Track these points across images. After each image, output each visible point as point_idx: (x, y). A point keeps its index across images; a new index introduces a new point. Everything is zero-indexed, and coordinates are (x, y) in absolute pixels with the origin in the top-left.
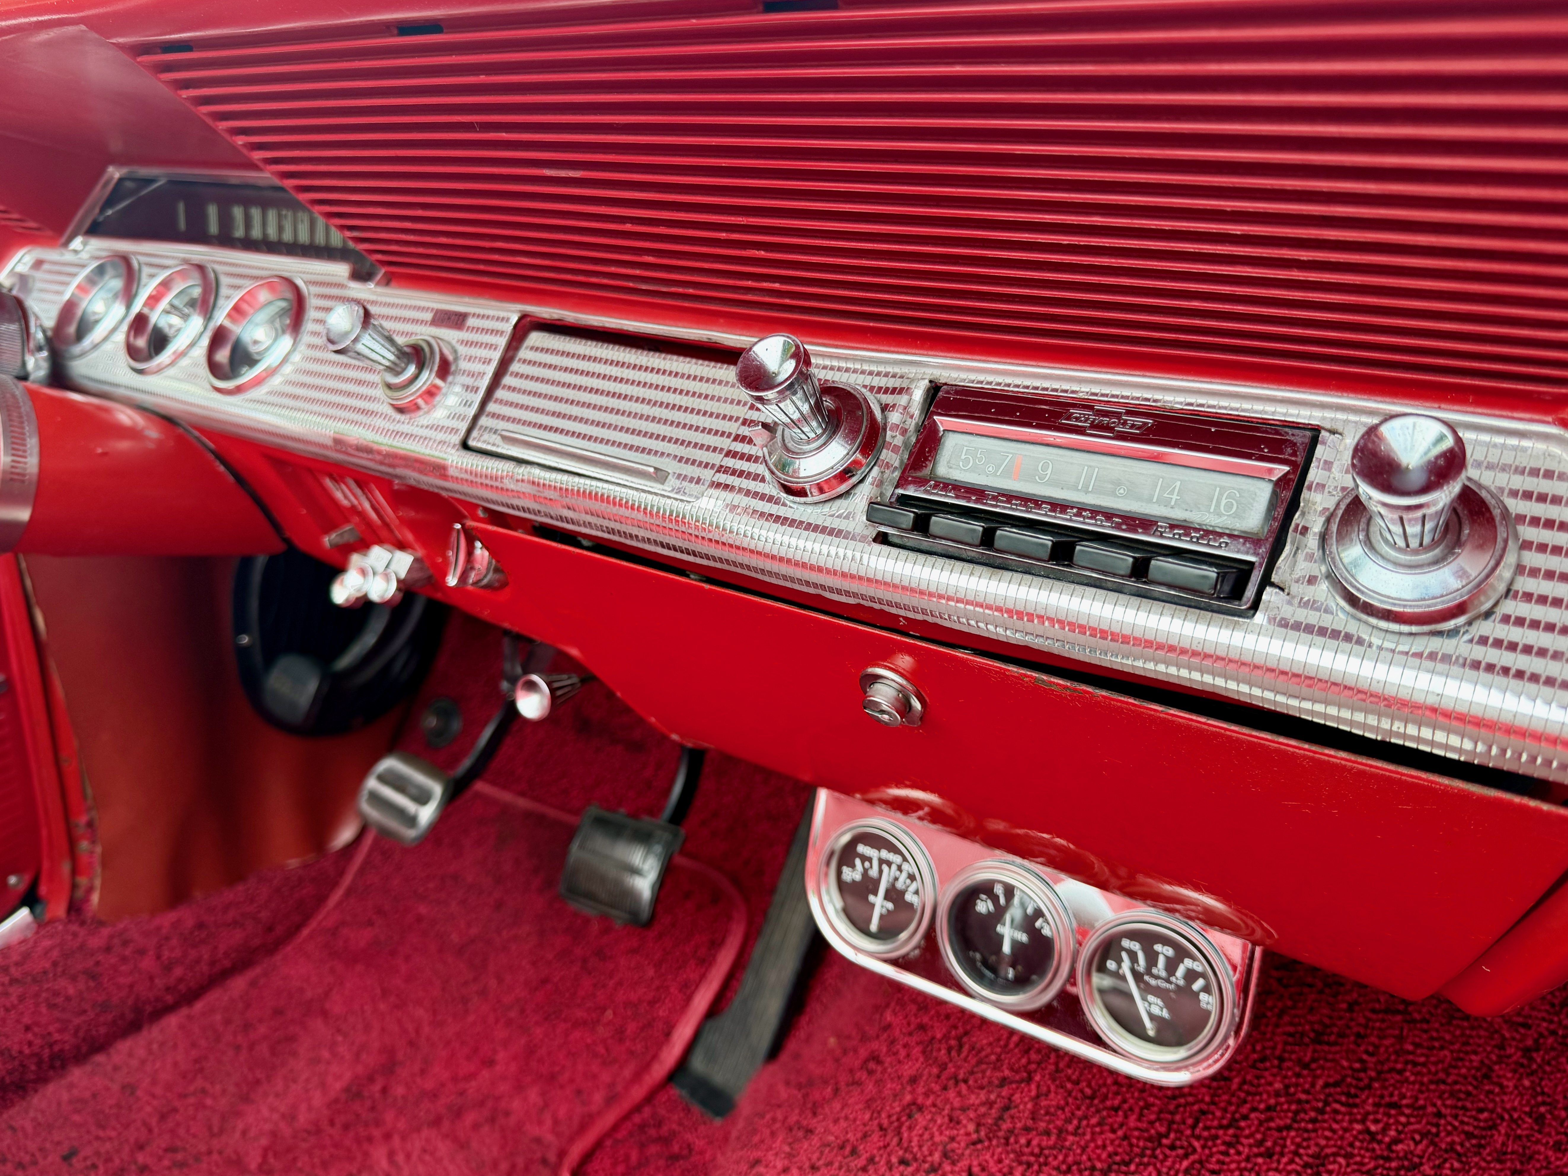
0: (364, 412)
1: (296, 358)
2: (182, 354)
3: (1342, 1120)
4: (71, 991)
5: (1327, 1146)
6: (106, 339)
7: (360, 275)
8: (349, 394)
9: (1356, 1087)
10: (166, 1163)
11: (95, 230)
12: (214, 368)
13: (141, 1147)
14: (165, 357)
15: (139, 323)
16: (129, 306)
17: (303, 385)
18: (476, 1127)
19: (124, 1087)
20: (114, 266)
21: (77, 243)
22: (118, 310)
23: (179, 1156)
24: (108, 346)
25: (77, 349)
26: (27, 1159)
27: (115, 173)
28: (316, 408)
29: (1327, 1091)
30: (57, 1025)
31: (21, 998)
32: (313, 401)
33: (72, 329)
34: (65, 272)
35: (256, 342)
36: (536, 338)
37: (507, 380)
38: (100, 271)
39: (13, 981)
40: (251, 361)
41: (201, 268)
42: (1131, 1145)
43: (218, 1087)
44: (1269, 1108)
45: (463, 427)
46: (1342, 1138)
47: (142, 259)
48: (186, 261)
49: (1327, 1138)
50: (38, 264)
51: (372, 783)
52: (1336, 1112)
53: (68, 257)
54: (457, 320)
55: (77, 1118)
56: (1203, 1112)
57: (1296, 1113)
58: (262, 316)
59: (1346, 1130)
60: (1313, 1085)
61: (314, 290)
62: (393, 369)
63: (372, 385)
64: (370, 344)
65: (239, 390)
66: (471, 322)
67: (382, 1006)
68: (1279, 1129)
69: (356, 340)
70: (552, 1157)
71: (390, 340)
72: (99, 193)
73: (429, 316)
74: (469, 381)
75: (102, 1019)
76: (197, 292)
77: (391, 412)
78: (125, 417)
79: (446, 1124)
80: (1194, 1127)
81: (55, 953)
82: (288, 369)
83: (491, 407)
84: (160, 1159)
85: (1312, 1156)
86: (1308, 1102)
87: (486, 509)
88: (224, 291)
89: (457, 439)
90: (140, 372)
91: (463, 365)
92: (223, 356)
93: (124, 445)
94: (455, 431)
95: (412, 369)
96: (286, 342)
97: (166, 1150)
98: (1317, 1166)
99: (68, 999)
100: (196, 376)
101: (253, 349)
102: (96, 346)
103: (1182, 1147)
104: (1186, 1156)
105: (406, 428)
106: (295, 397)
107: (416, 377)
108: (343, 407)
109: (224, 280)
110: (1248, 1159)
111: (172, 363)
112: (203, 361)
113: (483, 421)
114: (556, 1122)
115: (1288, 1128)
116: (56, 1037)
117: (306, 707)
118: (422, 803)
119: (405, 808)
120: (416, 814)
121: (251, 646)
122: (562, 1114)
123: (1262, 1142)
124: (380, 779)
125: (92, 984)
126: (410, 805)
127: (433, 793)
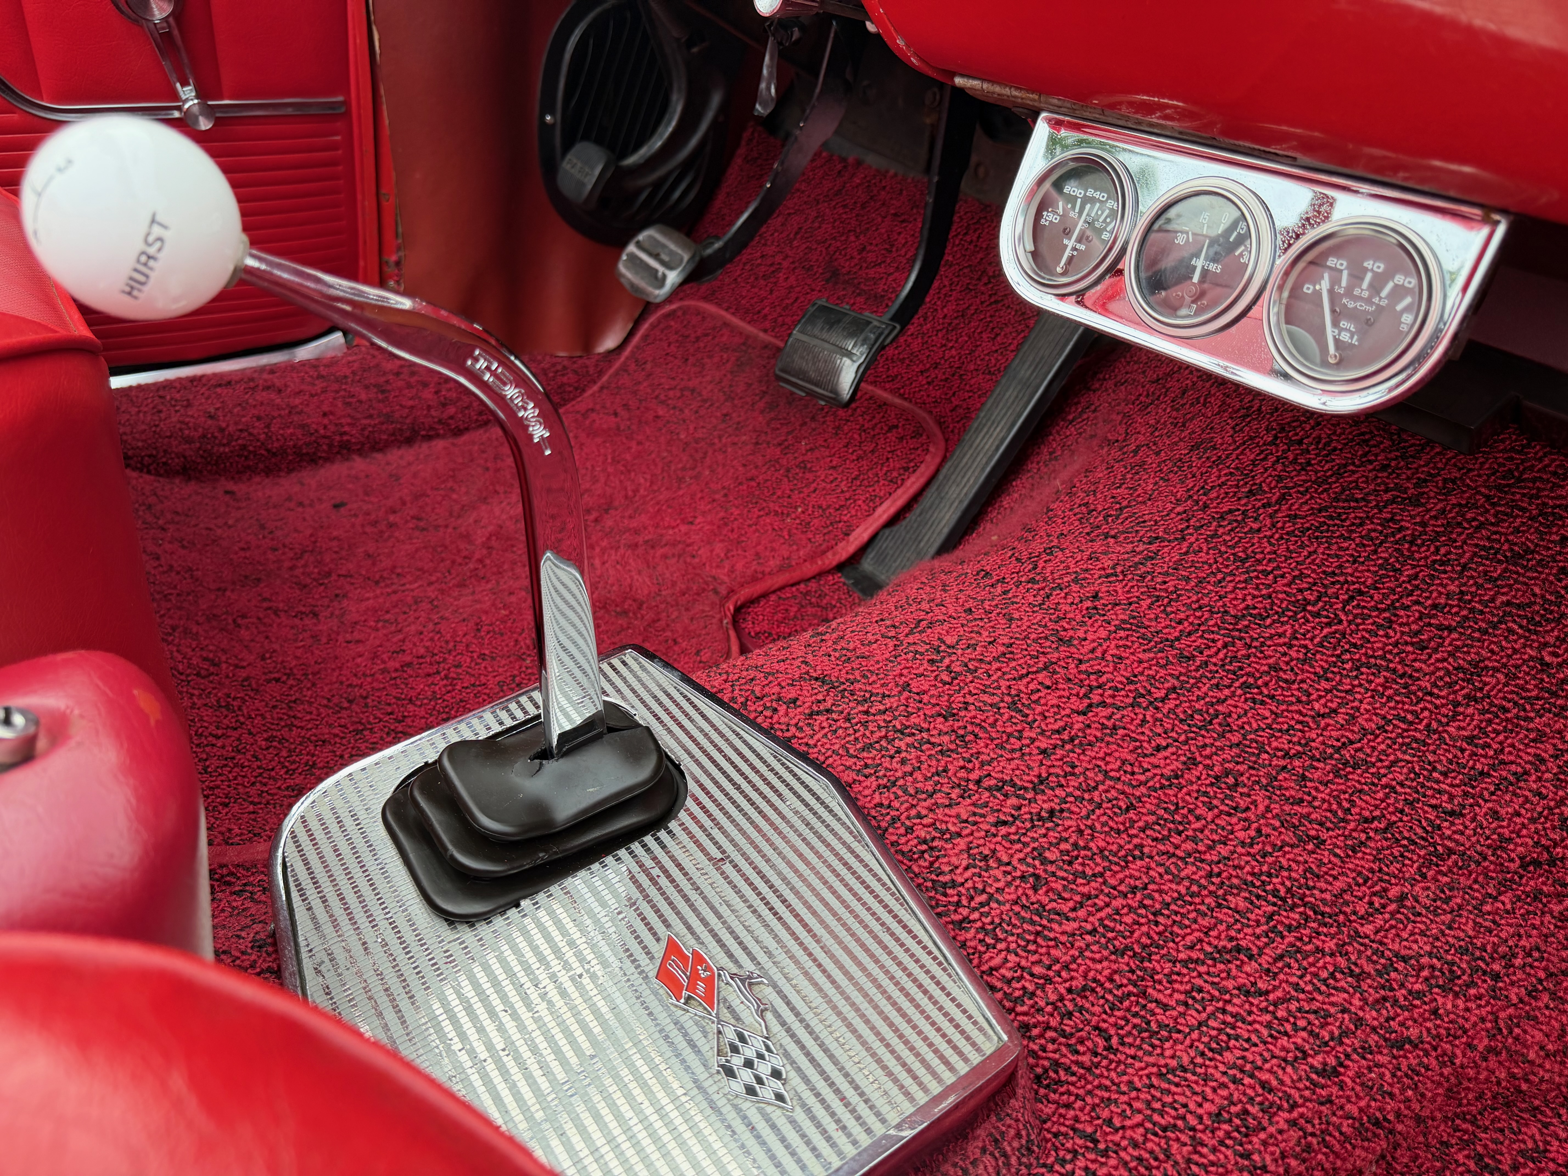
3: (1515, 641)
4: (363, 397)
5: (1489, 659)
9: (1542, 616)
10: (411, 525)
13: (394, 512)
18: (665, 557)
19: (391, 476)
23: (422, 524)
26: (307, 502)
29: (1508, 609)
30: (349, 420)
31: (324, 391)
39: (320, 377)
42: (1272, 604)
43: (463, 489)
44: (1435, 606)
46: (1509, 656)
49: (1492, 652)
51: (632, 248)
52: (1511, 631)
55: (350, 486)
56: (1360, 593)
57: (1466, 618)
59: (1515, 651)
60: (1493, 600)
67: (610, 469)
68: (1440, 627)
70: (723, 590)
75: (384, 427)
79: (640, 551)
80: (1346, 602)
81: (356, 365)
84: (407, 522)
85: (1470, 663)
86: (1482, 612)
97: (413, 517)
98: (1472, 674)
99: (360, 402)
103: (1327, 617)
104: (1329, 624)
110: (1396, 644)
114: (732, 570)
115: (1451, 630)
116: (347, 429)
117: (589, 187)
118: (671, 268)
119: (657, 271)
120: (664, 277)
121: (553, 126)
122: (739, 566)
123: (1417, 633)
124: (639, 245)
125: (380, 396)
126: (661, 269)
127: (682, 260)
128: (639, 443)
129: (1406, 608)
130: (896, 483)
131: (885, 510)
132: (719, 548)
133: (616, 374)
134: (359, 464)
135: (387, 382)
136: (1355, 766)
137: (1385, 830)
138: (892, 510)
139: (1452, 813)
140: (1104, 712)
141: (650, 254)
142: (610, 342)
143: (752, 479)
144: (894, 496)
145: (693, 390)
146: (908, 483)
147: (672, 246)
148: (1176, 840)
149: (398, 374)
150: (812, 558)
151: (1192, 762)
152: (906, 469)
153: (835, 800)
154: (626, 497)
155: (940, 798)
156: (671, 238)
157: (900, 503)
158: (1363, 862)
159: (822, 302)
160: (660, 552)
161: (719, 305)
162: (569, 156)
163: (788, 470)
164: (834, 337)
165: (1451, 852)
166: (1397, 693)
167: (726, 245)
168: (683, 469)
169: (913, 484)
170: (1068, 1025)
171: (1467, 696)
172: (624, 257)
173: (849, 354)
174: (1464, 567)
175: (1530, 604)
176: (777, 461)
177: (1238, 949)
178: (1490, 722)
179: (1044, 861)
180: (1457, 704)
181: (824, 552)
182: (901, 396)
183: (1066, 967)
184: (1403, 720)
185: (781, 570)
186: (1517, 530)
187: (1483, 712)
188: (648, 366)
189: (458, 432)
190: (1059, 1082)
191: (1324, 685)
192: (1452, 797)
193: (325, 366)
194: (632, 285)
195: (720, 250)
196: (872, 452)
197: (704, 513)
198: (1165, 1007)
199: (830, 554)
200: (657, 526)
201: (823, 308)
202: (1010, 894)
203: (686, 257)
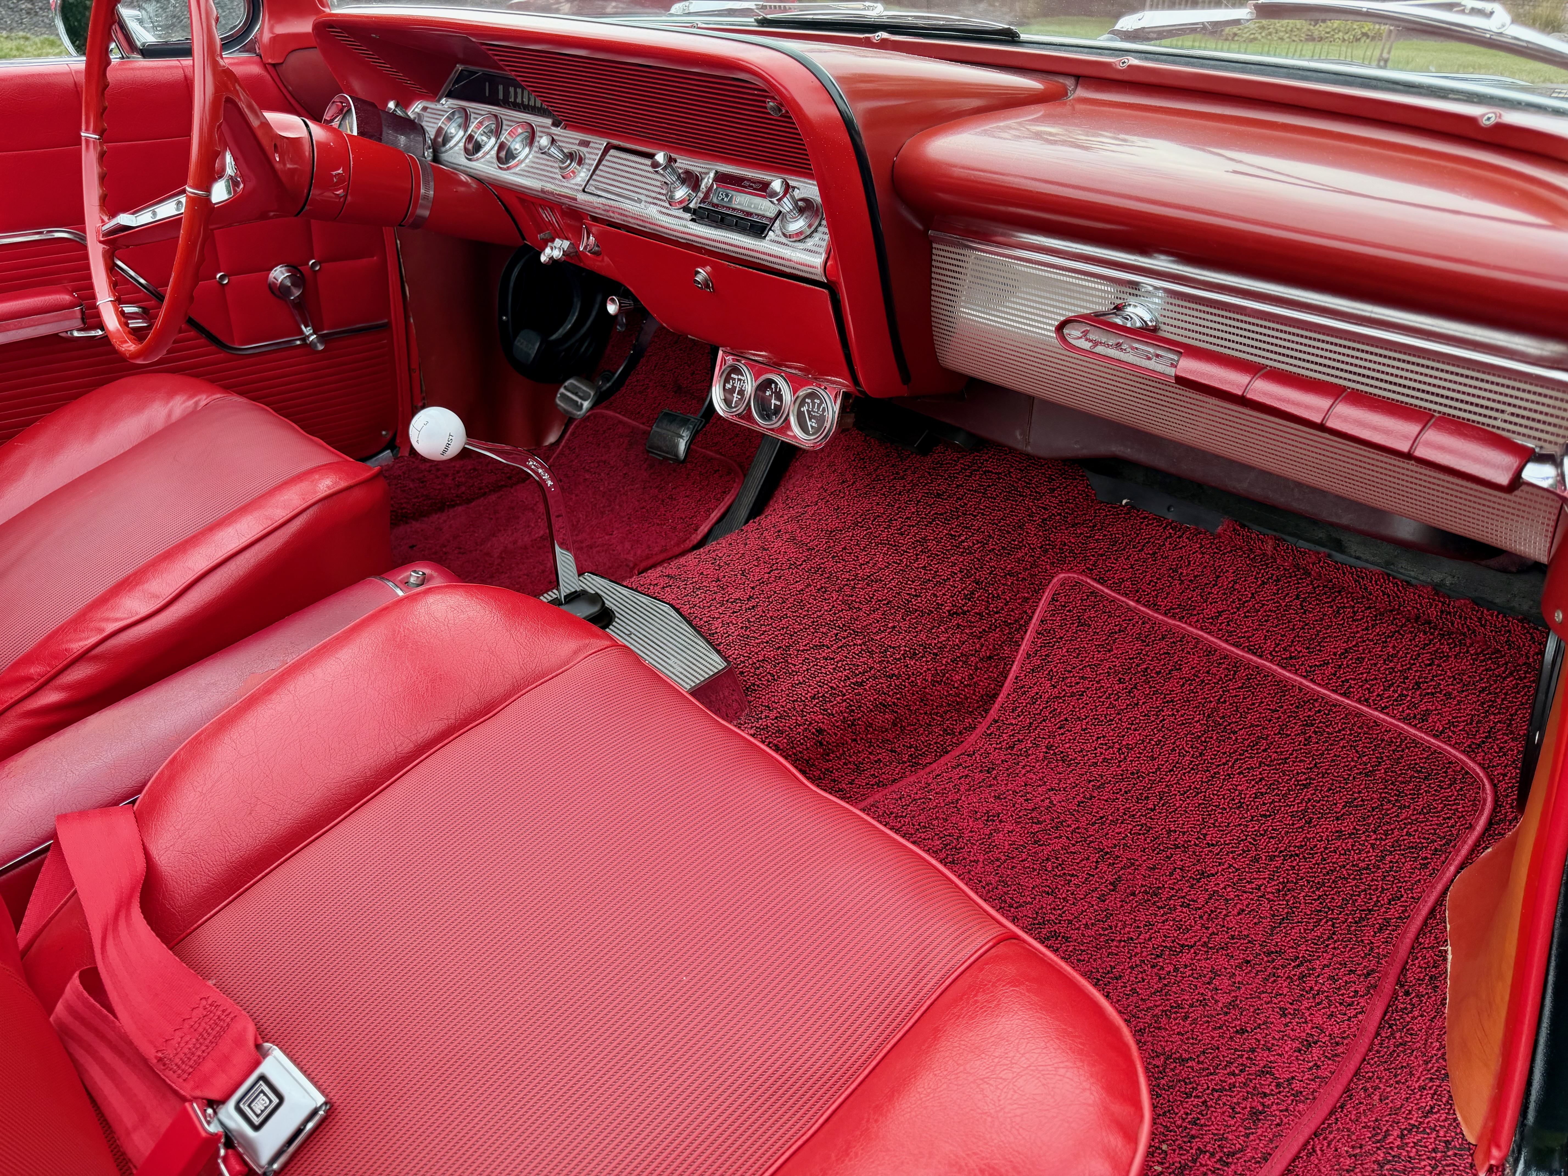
0: (552, 178)
1: (530, 156)
2: (488, 153)
3: (940, 528)
5: (929, 536)
6: (455, 145)
7: (556, 124)
8: (548, 171)
11: (450, 95)
12: (499, 159)
14: (480, 154)
15: (470, 138)
16: (466, 131)
17: (532, 167)
19: (436, 528)
20: (459, 112)
21: (443, 101)
22: (461, 133)
24: (456, 148)
25: (443, 149)
27: (459, 67)
28: (536, 176)
29: (936, 516)
32: (535, 173)
33: (440, 140)
34: (437, 114)
35: (516, 149)
36: (612, 152)
37: (601, 167)
38: (453, 114)
40: (514, 157)
41: (496, 116)
43: (481, 531)
45: (584, 184)
46: (938, 534)
47: (471, 110)
48: (490, 113)
49: (930, 533)
50: (425, 109)
51: (562, 390)
52: (938, 524)
53: (439, 107)
54: (586, 144)
55: (414, 536)
57: (919, 521)
58: (519, 139)
60: (930, 513)
61: (539, 129)
62: (563, 162)
63: (556, 168)
64: (553, 151)
65: (508, 168)
66: (591, 145)
69: (549, 149)
71: (562, 151)
72: (453, 76)
73: (577, 142)
74: (588, 167)
75: (426, 502)
76: (493, 126)
77: (560, 177)
78: (463, 177)
81: (404, 468)
82: (527, 161)
83: (594, 177)
85: (922, 538)
86: (926, 518)
87: (591, 216)
88: (504, 127)
89: (581, 188)
90: (470, 160)
91: (587, 161)
92: (503, 154)
93: (462, 189)
94: (581, 185)
95: (569, 161)
96: (527, 150)
98: (923, 543)
100: (492, 163)
101: (515, 152)
102: (451, 148)
105: (565, 184)
106: (529, 172)
107: (570, 165)
108: (545, 176)
109: (505, 122)
111: (482, 157)
112: (495, 156)
113: (591, 182)
114: (635, 555)
115: (913, 526)
116: (404, 505)
117: (533, 356)
118: (585, 400)
119: (577, 402)
120: (582, 405)
121: (507, 321)
122: (639, 552)
123: (900, 529)
124: (566, 388)
125: (421, 485)
126: (580, 401)
127: (590, 395)
128: (577, 495)
129: (896, 520)
130: (719, 500)
131: (715, 515)
132: (627, 545)
133: (558, 457)
134: (416, 525)
135: (424, 476)
136: (876, 582)
137: (888, 604)
138: (719, 515)
139: (916, 596)
140: (776, 572)
141: (573, 393)
142: (552, 439)
143: (643, 508)
144: (719, 507)
145: (605, 462)
146: (726, 500)
147: (584, 388)
148: (800, 611)
149: (430, 471)
150: (678, 544)
151: (809, 585)
152: (724, 492)
153: (673, 613)
154: (573, 525)
155: (713, 608)
156: (583, 384)
157: (722, 510)
158: (877, 615)
159: (666, 410)
160: (595, 550)
161: (615, 411)
162: (518, 338)
163: (663, 501)
164: (673, 427)
165: (916, 610)
166: (893, 553)
167: (613, 383)
168: (604, 507)
169: (728, 500)
170: (758, 672)
171: (921, 551)
172: (559, 395)
173: (682, 437)
174: (919, 501)
175: (946, 513)
176: (656, 496)
177: (823, 645)
178: (932, 561)
179: (749, 622)
180: (917, 555)
181: (685, 541)
182: (720, 454)
183: (756, 653)
184: (896, 563)
185: (661, 552)
186: (939, 484)
187: (928, 557)
188: (577, 450)
189: (469, 501)
190: (755, 690)
191: (864, 553)
192: (916, 590)
193: (386, 470)
194: (565, 410)
195: (610, 387)
196: (707, 485)
197: (617, 528)
198: (795, 665)
199: (687, 542)
200: (592, 538)
201: (666, 414)
202: (736, 633)
203: (592, 394)
